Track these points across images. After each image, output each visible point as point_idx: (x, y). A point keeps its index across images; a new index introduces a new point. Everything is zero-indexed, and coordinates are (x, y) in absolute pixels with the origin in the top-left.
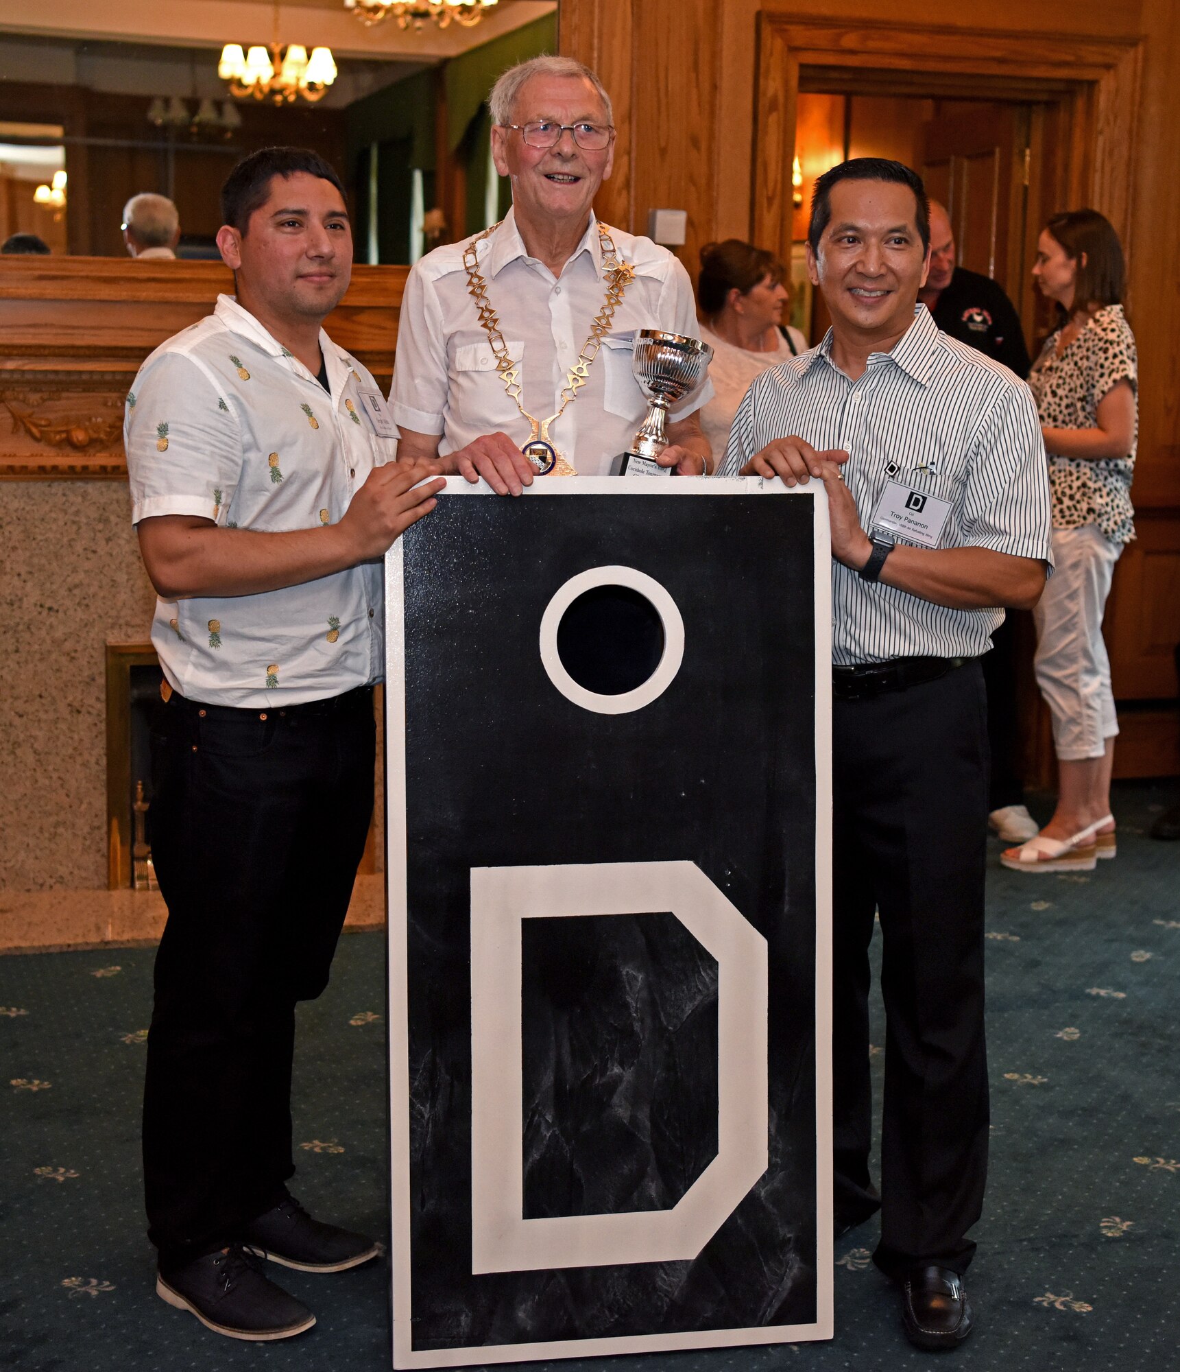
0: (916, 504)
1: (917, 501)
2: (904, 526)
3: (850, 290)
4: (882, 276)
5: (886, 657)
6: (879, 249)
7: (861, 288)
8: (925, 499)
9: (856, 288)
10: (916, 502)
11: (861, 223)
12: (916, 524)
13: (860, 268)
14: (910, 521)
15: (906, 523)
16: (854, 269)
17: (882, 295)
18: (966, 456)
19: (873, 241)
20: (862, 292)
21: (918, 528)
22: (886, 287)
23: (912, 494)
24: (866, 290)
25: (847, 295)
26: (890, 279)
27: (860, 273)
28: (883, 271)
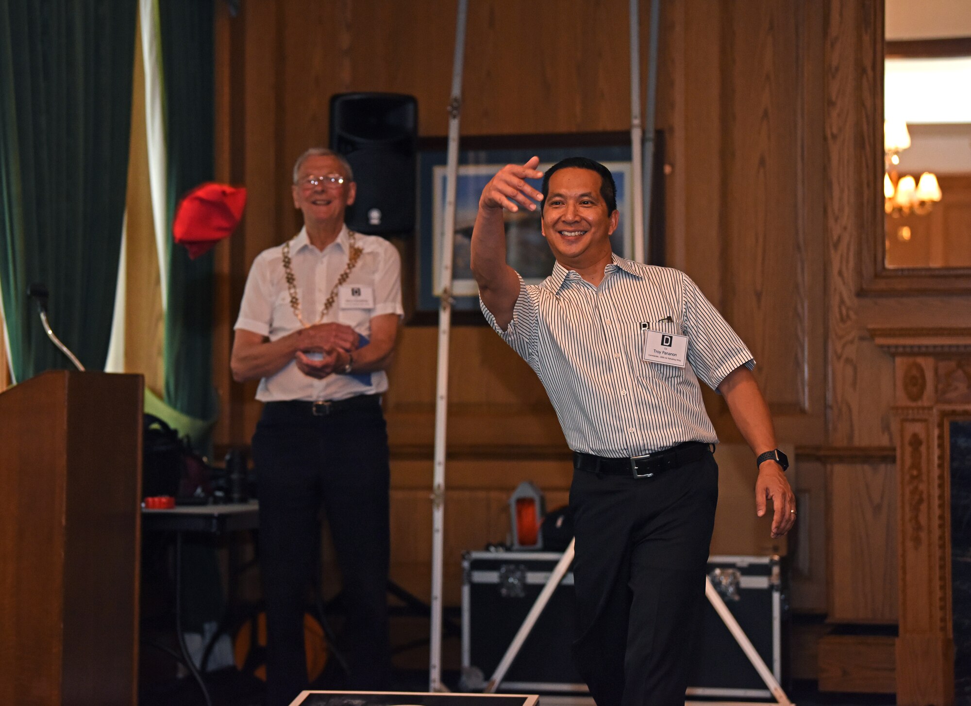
0: (667, 342)
1: (667, 339)
2: (663, 357)
3: (559, 232)
4: (576, 222)
5: (671, 444)
6: (575, 206)
7: (565, 231)
8: (671, 337)
9: (563, 231)
10: (667, 341)
11: (563, 191)
12: (670, 354)
13: (563, 219)
14: (666, 353)
15: (663, 355)
16: (560, 219)
17: (581, 234)
18: (682, 312)
19: (571, 202)
21: (671, 357)
23: (663, 336)
27: (564, 222)
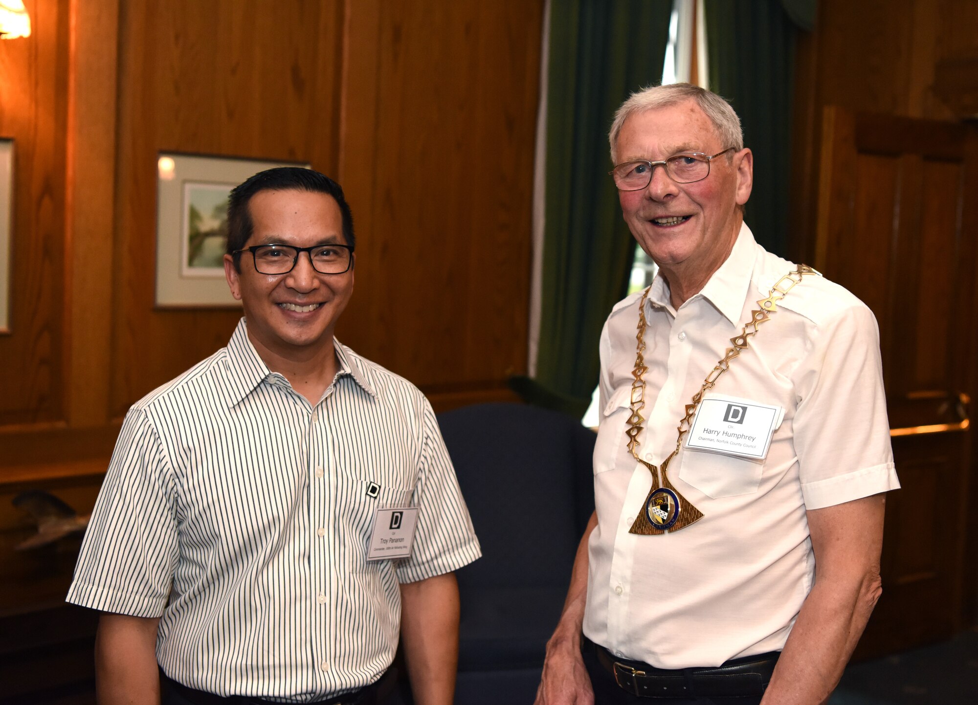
0: (396, 523)
2: (389, 549)
3: (279, 304)
4: (315, 289)
7: (291, 303)
10: (396, 520)
12: (397, 541)
13: (290, 282)
14: (393, 541)
15: (390, 545)
16: (282, 283)
17: (317, 308)
20: (293, 307)
21: (398, 544)
22: (320, 299)
23: (393, 514)
24: (296, 304)
25: (275, 310)
26: (324, 291)
27: (291, 289)
28: (316, 283)
